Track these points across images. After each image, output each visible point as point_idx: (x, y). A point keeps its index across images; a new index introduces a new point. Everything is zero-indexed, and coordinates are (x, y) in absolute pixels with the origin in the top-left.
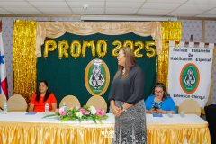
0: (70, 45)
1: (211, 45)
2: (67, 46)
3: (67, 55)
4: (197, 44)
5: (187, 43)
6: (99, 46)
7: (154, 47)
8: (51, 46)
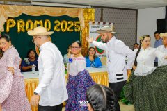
0: (26, 23)
1: (112, 24)
2: (24, 24)
3: (23, 30)
4: (104, 23)
5: (99, 23)
6: (46, 23)
7: (79, 25)
8: (11, 24)
